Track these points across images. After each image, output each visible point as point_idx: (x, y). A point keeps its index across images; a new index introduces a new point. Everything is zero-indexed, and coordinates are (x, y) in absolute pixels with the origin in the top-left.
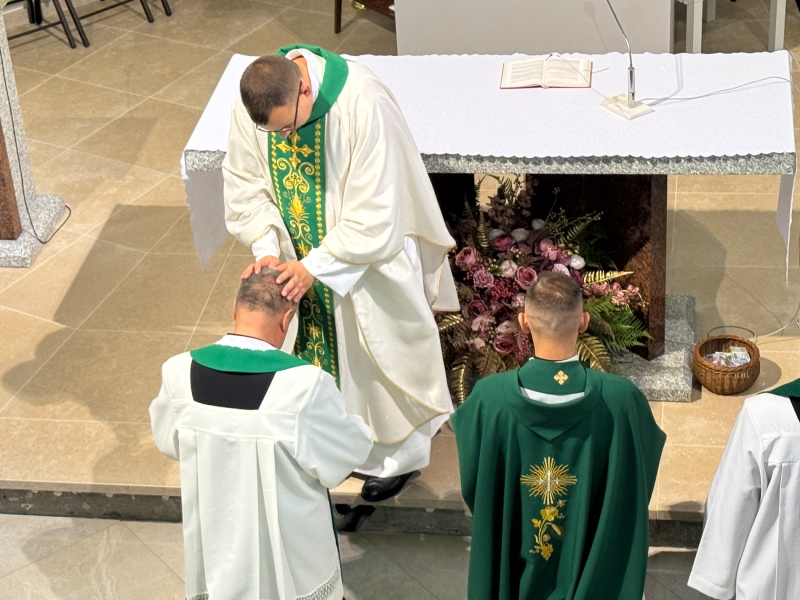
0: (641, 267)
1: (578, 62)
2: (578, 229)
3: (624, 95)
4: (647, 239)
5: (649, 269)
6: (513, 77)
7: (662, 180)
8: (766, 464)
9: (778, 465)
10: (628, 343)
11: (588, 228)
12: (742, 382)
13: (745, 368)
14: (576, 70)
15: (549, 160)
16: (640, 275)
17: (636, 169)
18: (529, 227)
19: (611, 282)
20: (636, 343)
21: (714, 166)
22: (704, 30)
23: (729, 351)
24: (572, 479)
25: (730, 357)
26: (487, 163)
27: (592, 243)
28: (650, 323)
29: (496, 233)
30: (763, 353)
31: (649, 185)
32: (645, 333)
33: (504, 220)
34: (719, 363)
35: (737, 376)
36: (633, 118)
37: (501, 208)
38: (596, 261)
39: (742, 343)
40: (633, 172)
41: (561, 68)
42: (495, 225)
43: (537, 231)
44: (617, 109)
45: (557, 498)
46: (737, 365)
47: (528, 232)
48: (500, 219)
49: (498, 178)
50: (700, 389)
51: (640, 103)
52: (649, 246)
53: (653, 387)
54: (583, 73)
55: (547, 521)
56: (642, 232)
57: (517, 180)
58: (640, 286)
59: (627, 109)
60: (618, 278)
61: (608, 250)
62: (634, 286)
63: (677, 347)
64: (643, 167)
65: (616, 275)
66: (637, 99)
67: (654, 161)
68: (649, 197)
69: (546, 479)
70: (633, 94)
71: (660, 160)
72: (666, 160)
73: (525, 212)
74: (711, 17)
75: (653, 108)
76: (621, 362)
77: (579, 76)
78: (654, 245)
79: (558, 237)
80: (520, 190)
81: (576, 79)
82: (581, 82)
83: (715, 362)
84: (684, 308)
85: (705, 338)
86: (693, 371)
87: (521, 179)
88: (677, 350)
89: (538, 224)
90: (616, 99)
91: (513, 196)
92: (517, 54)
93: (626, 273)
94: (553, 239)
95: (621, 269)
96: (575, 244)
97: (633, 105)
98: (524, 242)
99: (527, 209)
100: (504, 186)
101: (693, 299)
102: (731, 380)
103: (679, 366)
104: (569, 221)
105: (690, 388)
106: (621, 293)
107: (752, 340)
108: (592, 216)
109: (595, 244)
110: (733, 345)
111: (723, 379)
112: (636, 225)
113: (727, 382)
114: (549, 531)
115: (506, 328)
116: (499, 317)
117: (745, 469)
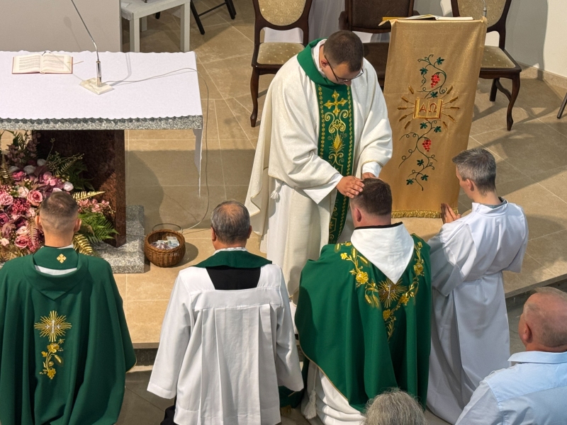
0: (109, 188)
1: (63, 57)
2: (68, 165)
3: (94, 79)
4: (113, 171)
5: (115, 190)
6: (20, 66)
7: (121, 134)
8: (193, 310)
9: (200, 310)
10: (103, 237)
11: (74, 164)
12: (175, 259)
13: (176, 250)
14: (62, 62)
15: (47, 121)
16: (109, 193)
17: (104, 126)
18: (36, 165)
19: (91, 199)
20: (108, 237)
21: (153, 124)
22: (141, 36)
23: (166, 240)
24: (68, 326)
25: (167, 243)
26: (6, 123)
27: (77, 173)
28: (117, 224)
29: (14, 169)
30: (187, 240)
31: (113, 136)
32: (114, 231)
33: (18, 161)
34: (160, 247)
35: (172, 255)
36: (101, 94)
37: (16, 152)
38: (80, 186)
39: (174, 234)
40: (103, 128)
41: (52, 61)
42: (12, 164)
43: (41, 167)
44: (90, 88)
45: (58, 338)
46: (172, 248)
47: (35, 168)
48: (16, 159)
49: (13, 133)
50: (149, 265)
51: (104, 84)
52: (114, 175)
53: (120, 265)
54: (68, 64)
55: (52, 353)
56: (109, 166)
57: (26, 134)
58: (110, 200)
59: (97, 88)
60: (95, 196)
61: (87, 178)
62: (106, 201)
63: (134, 238)
64: (109, 125)
65: (94, 194)
66: (103, 81)
67: (115, 121)
68: (113, 144)
69: (52, 325)
70: (100, 78)
71: (120, 120)
72: (123, 121)
73: (32, 155)
74: (145, 28)
75: (113, 87)
76: (99, 250)
77: (64, 66)
78: (117, 174)
79: (55, 170)
80: (28, 140)
81: (63, 68)
82: (66, 70)
83: (158, 247)
84: (137, 213)
85: (152, 232)
86: (145, 254)
87: (29, 133)
88: (135, 240)
89: (41, 163)
90: (89, 81)
91: (24, 144)
92: (22, 51)
93: (100, 193)
94: (51, 172)
95: (96, 190)
96: (67, 175)
97: (101, 85)
98: (33, 175)
99: (34, 153)
100: (17, 138)
101: (143, 207)
102: (168, 257)
103: (135, 250)
104: (62, 160)
105: (143, 264)
106: (97, 206)
107: (180, 232)
108: (77, 157)
109: (79, 174)
110: (169, 235)
111: (163, 258)
112: (106, 162)
113: (166, 259)
114: (53, 359)
115: (23, 231)
116: (18, 224)
117: (181, 314)
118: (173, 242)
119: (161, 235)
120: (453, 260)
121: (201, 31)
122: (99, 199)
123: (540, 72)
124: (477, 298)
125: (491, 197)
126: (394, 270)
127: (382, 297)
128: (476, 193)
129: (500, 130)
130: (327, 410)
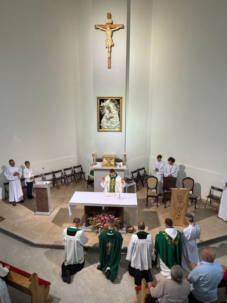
2: (114, 213)
4: (121, 214)
5: (122, 218)
6: (107, 195)
9: (136, 243)
10: (119, 227)
12: (132, 232)
13: (132, 230)
14: (114, 194)
17: (120, 206)
19: (117, 219)
21: (129, 206)
24: (112, 245)
26: (103, 205)
28: (122, 224)
32: (121, 226)
36: (120, 200)
41: (112, 194)
44: (118, 199)
45: (111, 247)
48: (105, 211)
50: (127, 233)
53: (122, 232)
55: (109, 250)
58: (121, 220)
61: (117, 215)
67: (122, 205)
68: (122, 209)
69: (109, 244)
70: (120, 198)
75: (122, 199)
76: (118, 229)
79: (111, 214)
82: (114, 196)
83: (129, 229)
84: (125, 222)
85: (128, 226)
86: (127, 230)
88: (125, 228)
89: (109, 212)
96: (113, 215)
98: (108, 214)
99: (108, 210)
103: (125, 230)
106: (118, 221)
107: (133, 226)
108: (115, 211)
109: (115, 215)
112: (120, 212)
113: (130, 232)
115: (105, 225)
116: (104, 223)
117: (132, 244)
118: (132, 228)
119: (130, 227)
120: (186, 236)
121: (138, 189)
122: (119, 219)
123: (201, 198)
124: (191, 244)
125: (192, 224)
126: (174, 237)
127: (171, 242)
128: (190, 223)
129: (194, 209)
130: (161, 266)
